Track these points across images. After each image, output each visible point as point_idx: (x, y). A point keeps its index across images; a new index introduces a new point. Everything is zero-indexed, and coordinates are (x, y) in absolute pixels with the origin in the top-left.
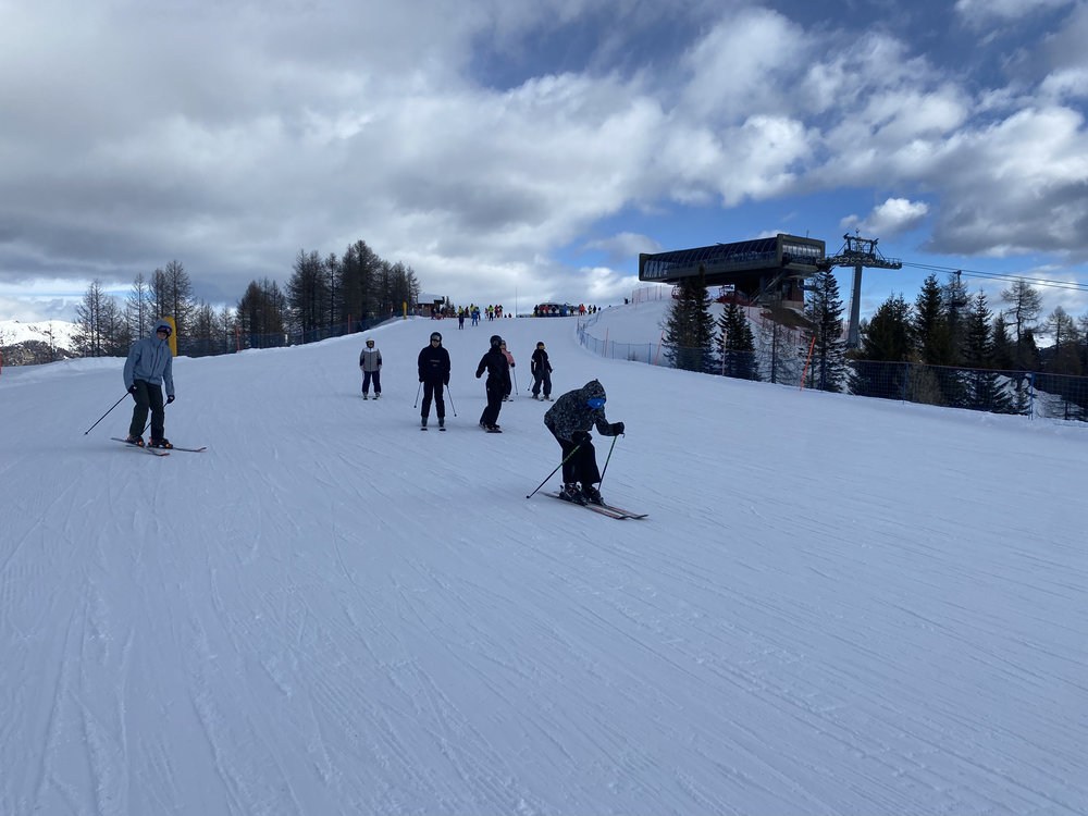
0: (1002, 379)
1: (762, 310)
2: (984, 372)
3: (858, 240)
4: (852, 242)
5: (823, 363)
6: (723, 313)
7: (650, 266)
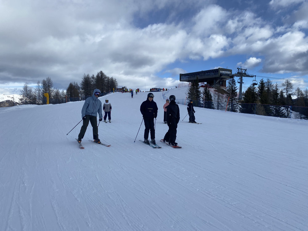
0: (282, 108)
1: (214, 89)
2: (277, 106)
3: (241, 69)
4: (240, 70)
5: (232, 104)
6: (203, 90)
7: (183, 77)
